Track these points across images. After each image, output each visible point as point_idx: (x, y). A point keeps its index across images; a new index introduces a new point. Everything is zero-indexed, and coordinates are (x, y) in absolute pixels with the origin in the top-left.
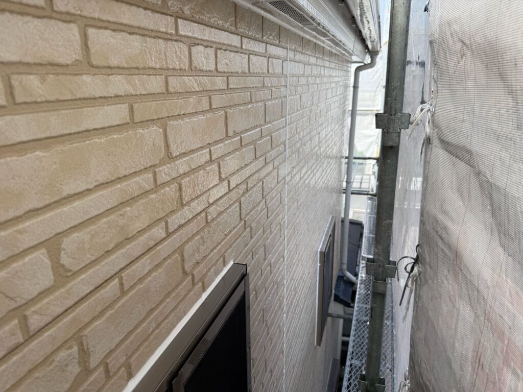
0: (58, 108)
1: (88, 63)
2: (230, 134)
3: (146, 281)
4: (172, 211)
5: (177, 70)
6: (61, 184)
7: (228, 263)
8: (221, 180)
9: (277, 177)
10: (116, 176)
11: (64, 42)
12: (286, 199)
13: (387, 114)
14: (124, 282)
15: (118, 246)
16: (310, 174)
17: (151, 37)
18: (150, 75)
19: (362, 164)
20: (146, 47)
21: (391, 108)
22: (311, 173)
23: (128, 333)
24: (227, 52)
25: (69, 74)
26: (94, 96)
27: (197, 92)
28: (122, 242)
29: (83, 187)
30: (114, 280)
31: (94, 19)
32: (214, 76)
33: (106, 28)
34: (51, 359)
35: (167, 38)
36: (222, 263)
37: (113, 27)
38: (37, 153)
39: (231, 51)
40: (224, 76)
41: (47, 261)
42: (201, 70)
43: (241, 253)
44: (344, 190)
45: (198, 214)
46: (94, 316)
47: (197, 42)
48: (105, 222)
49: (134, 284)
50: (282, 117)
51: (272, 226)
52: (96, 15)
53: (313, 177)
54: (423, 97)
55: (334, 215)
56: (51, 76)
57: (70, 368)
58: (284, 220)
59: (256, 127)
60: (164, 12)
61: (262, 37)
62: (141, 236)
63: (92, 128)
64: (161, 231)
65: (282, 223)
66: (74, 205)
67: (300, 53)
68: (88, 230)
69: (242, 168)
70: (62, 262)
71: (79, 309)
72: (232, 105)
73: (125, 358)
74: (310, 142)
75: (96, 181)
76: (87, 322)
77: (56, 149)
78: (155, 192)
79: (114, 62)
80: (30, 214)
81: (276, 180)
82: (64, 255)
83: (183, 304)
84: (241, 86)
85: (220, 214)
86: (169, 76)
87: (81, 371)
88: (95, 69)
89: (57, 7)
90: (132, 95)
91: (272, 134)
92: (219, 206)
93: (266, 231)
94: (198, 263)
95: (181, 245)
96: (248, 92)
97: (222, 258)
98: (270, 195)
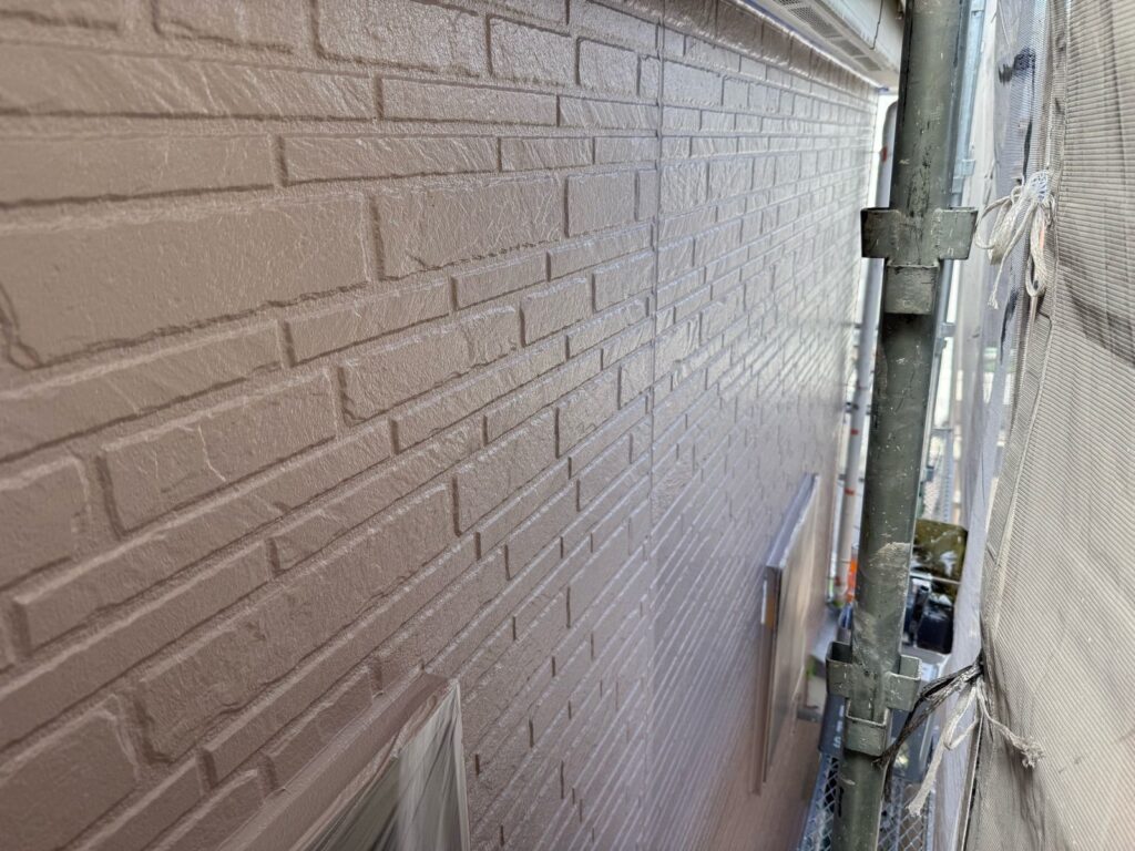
8: (352, 422)
9: (614, 393)
32: (299, 69)
40: (362, 75)
42: (218, 39)
44: (850, 404)
45: (220, 550)
51: (594, 531)
59: (526, 248)
67: (705, 42)
72: (402, 172)
91: (597, 272)
92: (339, 508)
93: (573, 549)
94: (234, 711)
95: (123, 674)
96: (482, 137)
97: (365, 670)
98: (586, 444)
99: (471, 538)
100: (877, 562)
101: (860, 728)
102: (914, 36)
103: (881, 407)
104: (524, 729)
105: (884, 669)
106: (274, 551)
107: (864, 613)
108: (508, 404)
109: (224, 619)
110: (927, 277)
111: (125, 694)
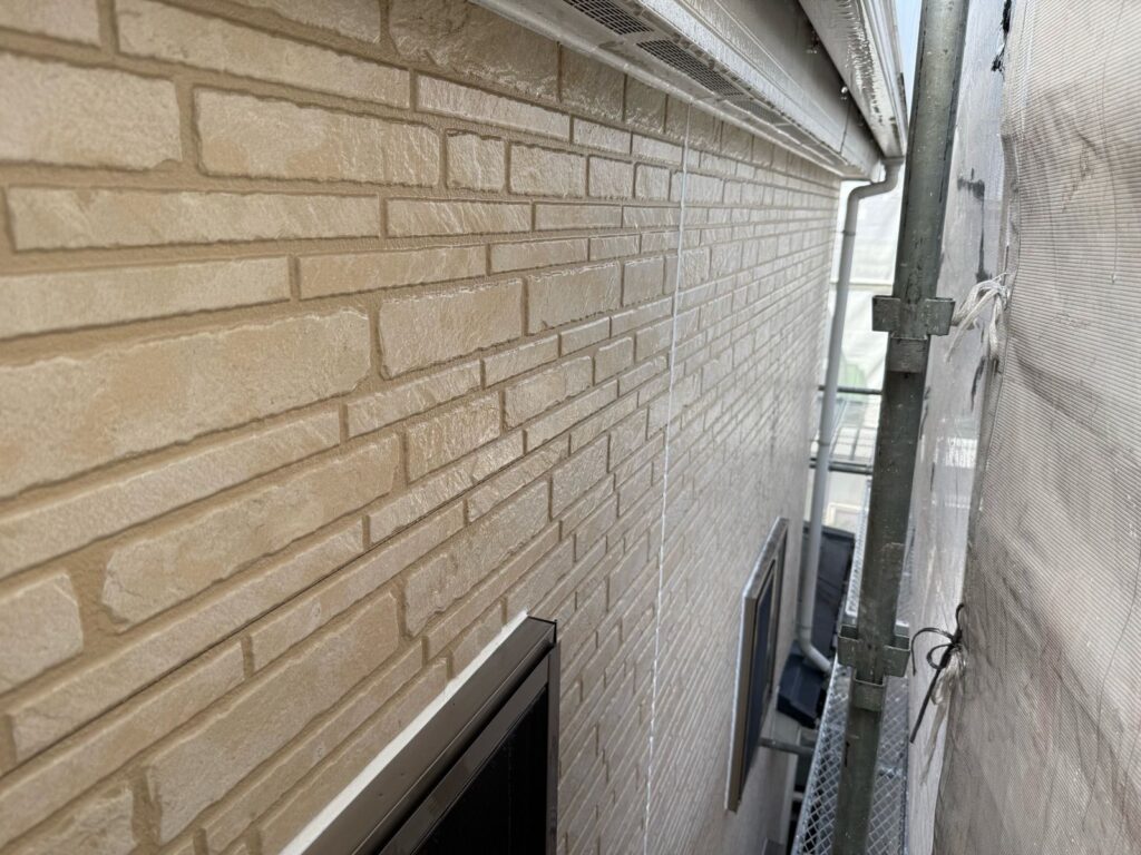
0: (118, 263)
1: (197, 167)
2: (535, 327)
3: (309, 651)
4: (383, 496)
5: (412, 186)
6: (114, 430)
7: (514, 615)
8: (506, 430)
9: (644, 427)
10: (248, 414)
11: (140, 119)
12: (665, 476)
13: (899, 300)
14: (255, 650)
15: (244, 570)
16: (729, 423)
17: (349, 113)
18: (344, 196)
19: (860, 403)
20: (338, 134)
21: (909, 285)
22: (732, 418)
23: (259, 766)
24: (535, 150)
25: (148, 190)
26: (207, 239)
27: (457, 235)
28: (254, 562)
29: (168, 437)
30: (231, 645)
31: (216, 72)
32: (500, 203)
33: (243, 92)
34: (67, 817)
35: (390, 115)
36: (500, 615)
37: (261, 89)
38: (61, 359)
39: (544, 148)
40: (527, 203)
41: (68, 597)
42: (469, 189)
43: (547, 594)
44: (813, 459)
45: (446, 504)
46: (179, 724)
47: (461, 126)
48: (214, 516)
49: (281, 656)
50: (664, 294)
51: (627, 536)
52: (221, 65)
53: (734, 429)
54: (981, 264)
55: (785, 516)
56: (106, 193)
57: (111, 838)
58: (658, 522)
59: (601, 314)
60: (387, 59)
61: (624, 119)
62: (303, 548)
63: (198, 307)
64: (352, 540)
65: (652, 530)
66: (143, 476)
67: (713, 154)
68: (174, 532)
69: (559, 404)
70: (105, 602)
71: (140, 708)
72: (541, 265)
73: (247, 821)
74: (730, 351)
75: (199, 425)
76: (158, 737)
77: (106, 351)
78: (343, 453)
79: (259, 166)
80: (35, 492)
81: (642, 434)
82: (112, 587)
83: (398, 707)
84: (567, 226)
85: (499, 505)
86: (392, 199)
87: (139, 845)
88: (211, 181)
89: (129, 44)
90: (300, 239)
91: (638, 333)
93: (614, 547)
99: (557, 524)
106: (466, 510)
108: (584, 427)
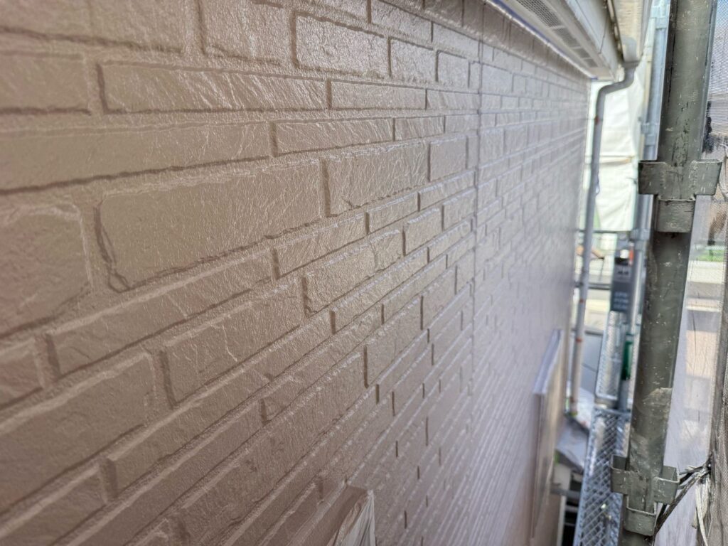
8: (310, 313)
9: (453, 284)
24: (327, 24)
27: (224, 110)
32: (285, 76)
39: (338, 24)
40: (319, 79)
42: (239, 57)
50: (467, 168)
51: (441, 378)
65: (463, 366)
67: (504, 51)
74: (521, 211)
81: (451, 290)
91: (445, 204)
92: (301, 375)
93: (430, 391)
94: (237, 523)
95: (173, 504)
96: (385, 118)
97: (313, 486)
98: (438, 319)
99: (374, 388)
100: (649, 401)
101: (638, 517)
102: (677, 45)
103: (652, 296)
104: (401, 517)
105: (653, 475)
106: (263, 407)
107: (639, 437)
108: (396, 295)
109: (232, 459)
110: (688, 208)
111: (173, 518)
